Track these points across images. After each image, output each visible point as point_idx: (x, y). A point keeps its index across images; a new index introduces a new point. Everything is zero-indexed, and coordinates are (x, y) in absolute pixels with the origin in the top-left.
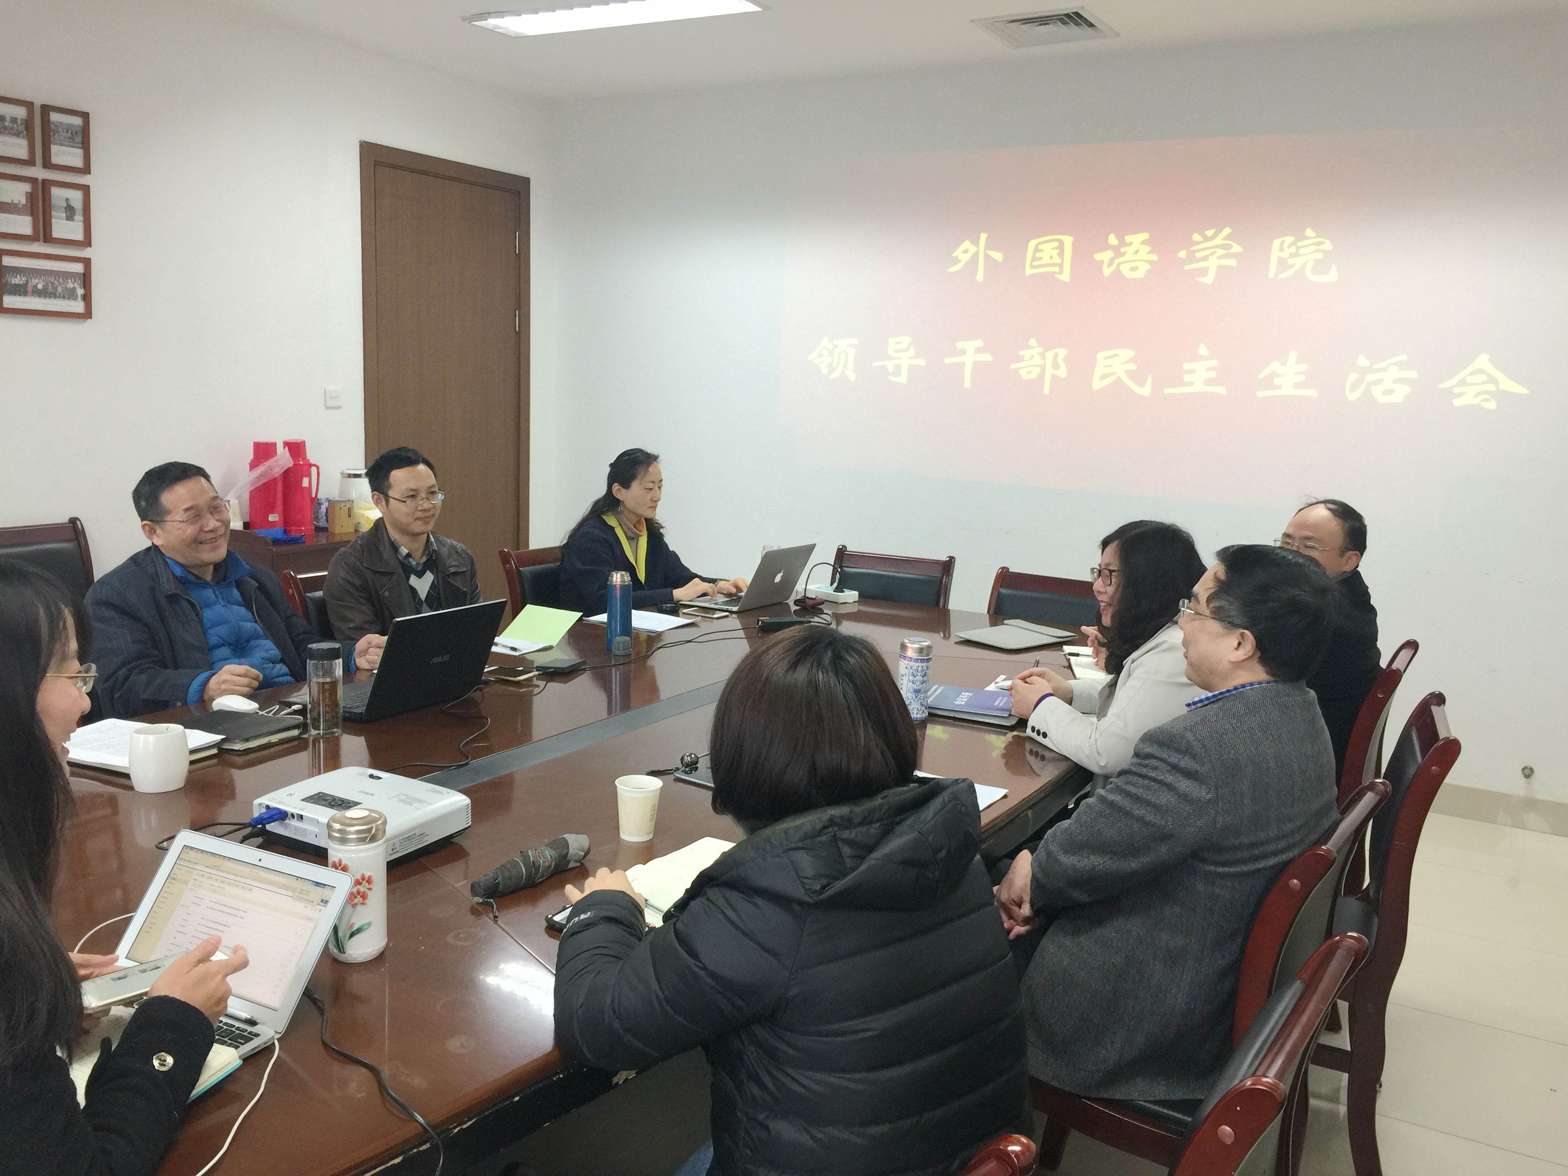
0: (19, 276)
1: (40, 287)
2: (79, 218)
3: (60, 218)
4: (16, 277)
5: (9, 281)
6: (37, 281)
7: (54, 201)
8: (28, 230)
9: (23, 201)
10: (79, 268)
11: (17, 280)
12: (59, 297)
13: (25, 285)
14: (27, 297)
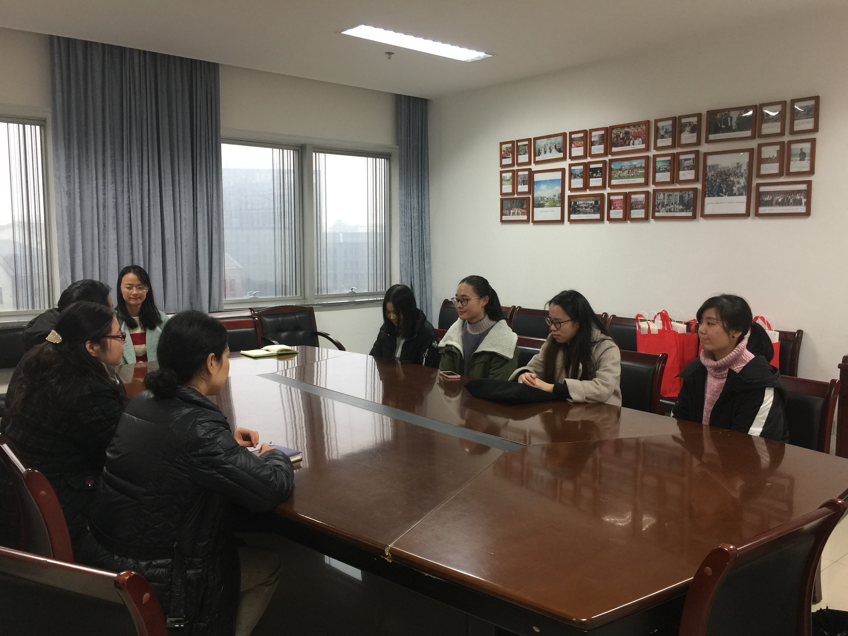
0: (768, 196)
1: (780, 200)
2: (807, 158)
3: (797, 160)
4: (767, 197)
5: (763, 200)
6: (778, 197)
7: (793, 152)
8: (776, 171)
9: (775, 156)
10: (804, 187)
11: (768, 198)
12: (791, 205)
13: (772, 201)
14: (773, 206)
